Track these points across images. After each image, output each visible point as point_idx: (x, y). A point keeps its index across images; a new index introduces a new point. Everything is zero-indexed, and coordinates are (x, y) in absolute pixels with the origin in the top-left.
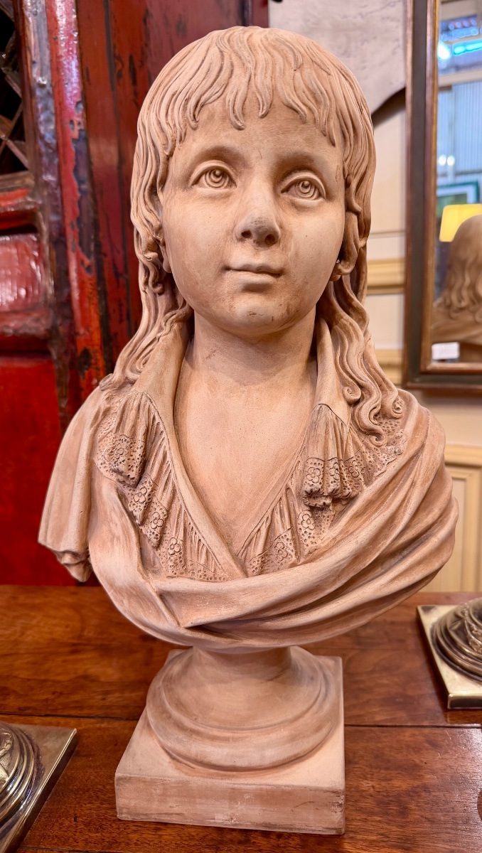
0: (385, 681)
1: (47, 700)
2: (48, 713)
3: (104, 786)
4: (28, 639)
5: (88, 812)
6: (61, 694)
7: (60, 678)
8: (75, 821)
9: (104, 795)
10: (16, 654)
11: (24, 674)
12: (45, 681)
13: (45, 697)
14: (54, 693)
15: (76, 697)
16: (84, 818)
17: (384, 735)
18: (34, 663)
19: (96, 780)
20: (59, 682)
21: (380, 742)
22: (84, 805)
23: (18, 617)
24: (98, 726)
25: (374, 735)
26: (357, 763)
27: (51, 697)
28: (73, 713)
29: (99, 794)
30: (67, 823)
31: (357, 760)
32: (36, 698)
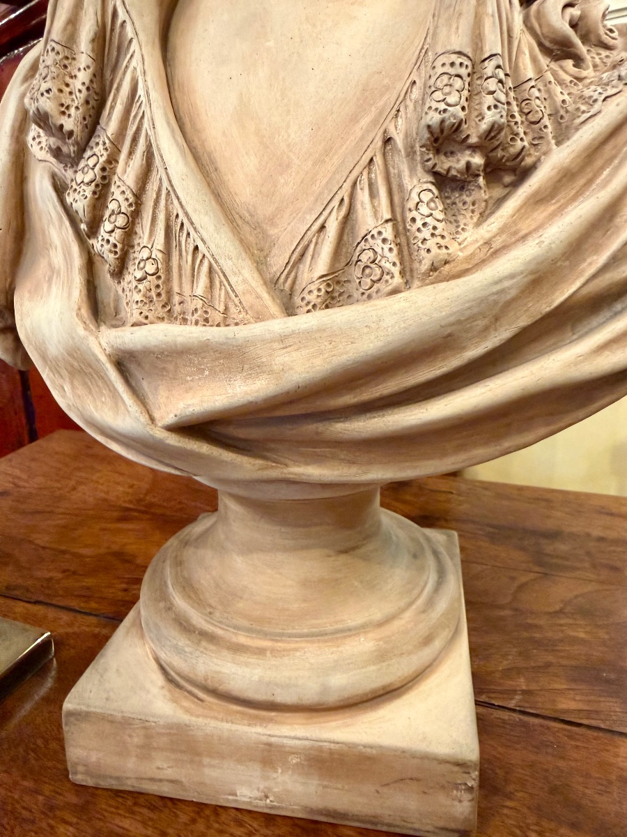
0: (582, 635)
1: (50, 579)
2: (42, 598)
3: (46, 741)
4: (75, 496)
6: (74, 573)
7: (84, 551)
10: (51, 512)
11: (43, 540)
12: (64, 552)
14: (64, 571)
15: (89, 582)
17: (573, 743)
18: (64, 527)
20: (80, 556)
21: (563, 758)
23: (79, 469)
24: (97, 630)
25: (551, 739)
26: (509, 796)
27: (58, 576)
28: (74, 604)
31: (510, 788)
32: (39, 574)
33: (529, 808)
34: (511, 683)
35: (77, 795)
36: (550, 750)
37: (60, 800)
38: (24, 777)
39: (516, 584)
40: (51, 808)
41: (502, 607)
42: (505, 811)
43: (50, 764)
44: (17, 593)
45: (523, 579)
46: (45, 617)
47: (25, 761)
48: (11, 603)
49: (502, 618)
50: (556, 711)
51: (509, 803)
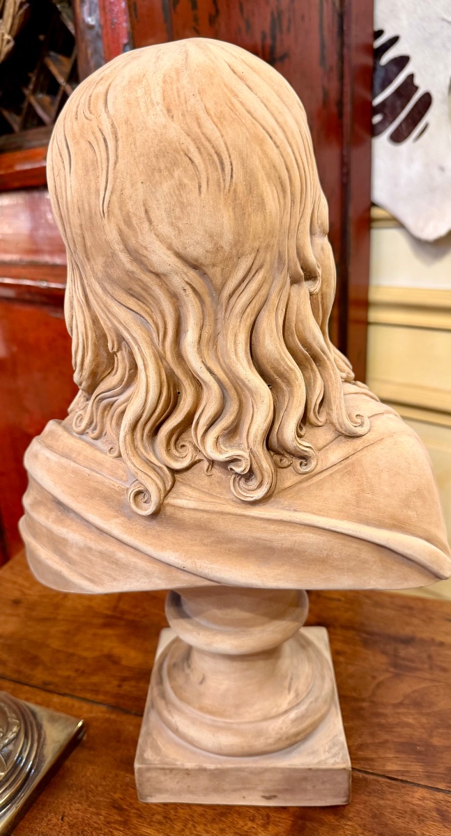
0: (411, 721)
1: (68, 677)
3: (96, 787)
5: (75, 812)
6: (83, 672)
7: (85, 654)
8: (62, 819)
9: (94, 797)
10: (55, 619)
11: (55, 644)
12: (73, 655)
13: (66, 673)
14: (77, 670)
15: (95, 679)
16: (71, 818)
17: (390, 790)
18: (67, 633)
19: (91, 778)
20: (85, 659)
22: (74, 804)
24: (107, 716)
27: (73, 674)
28: (88, 696)
29: (90, 794)
30: (54, 820)
32: (60, 672)
33: (360, 825)
34: (361, 753)
35: (121, 817)
36: (376, 794)
37: (111, 819)
38: (90, 806)
39: (376, 682)
40: (108, 823)
41: (363, 700)
42: (347, 827)
43: (101, 799)
44: (51, 687)
45: (381, 678)
46: (73, 706)
47: (88, 797)
48: (49, 695)
49: (362, 709)
50: (384, 771)
51: (350, 823)
